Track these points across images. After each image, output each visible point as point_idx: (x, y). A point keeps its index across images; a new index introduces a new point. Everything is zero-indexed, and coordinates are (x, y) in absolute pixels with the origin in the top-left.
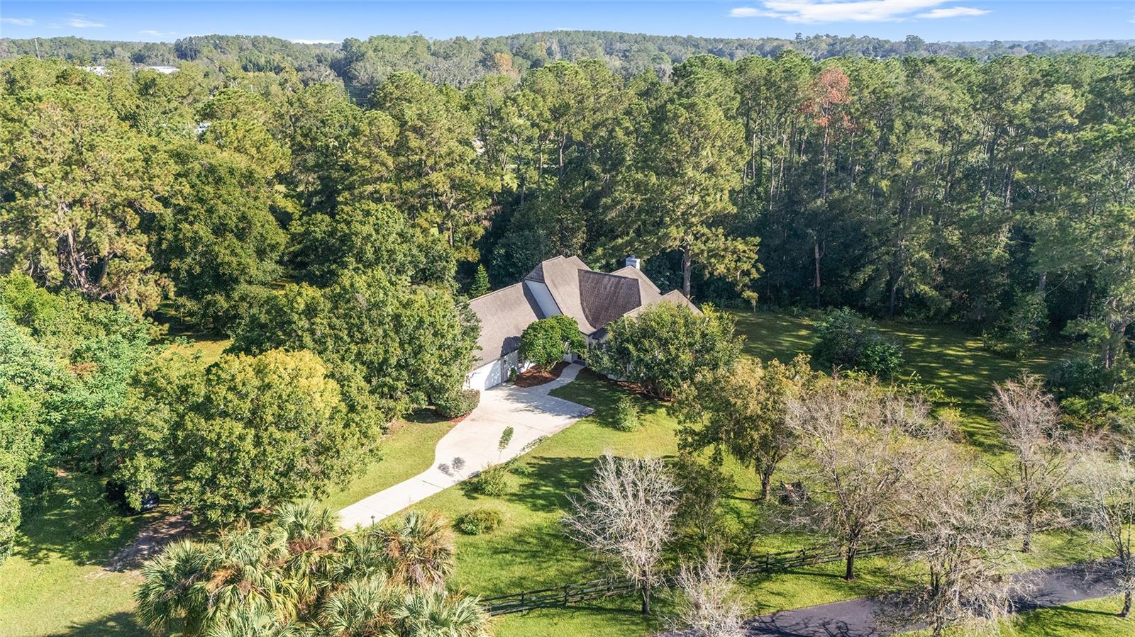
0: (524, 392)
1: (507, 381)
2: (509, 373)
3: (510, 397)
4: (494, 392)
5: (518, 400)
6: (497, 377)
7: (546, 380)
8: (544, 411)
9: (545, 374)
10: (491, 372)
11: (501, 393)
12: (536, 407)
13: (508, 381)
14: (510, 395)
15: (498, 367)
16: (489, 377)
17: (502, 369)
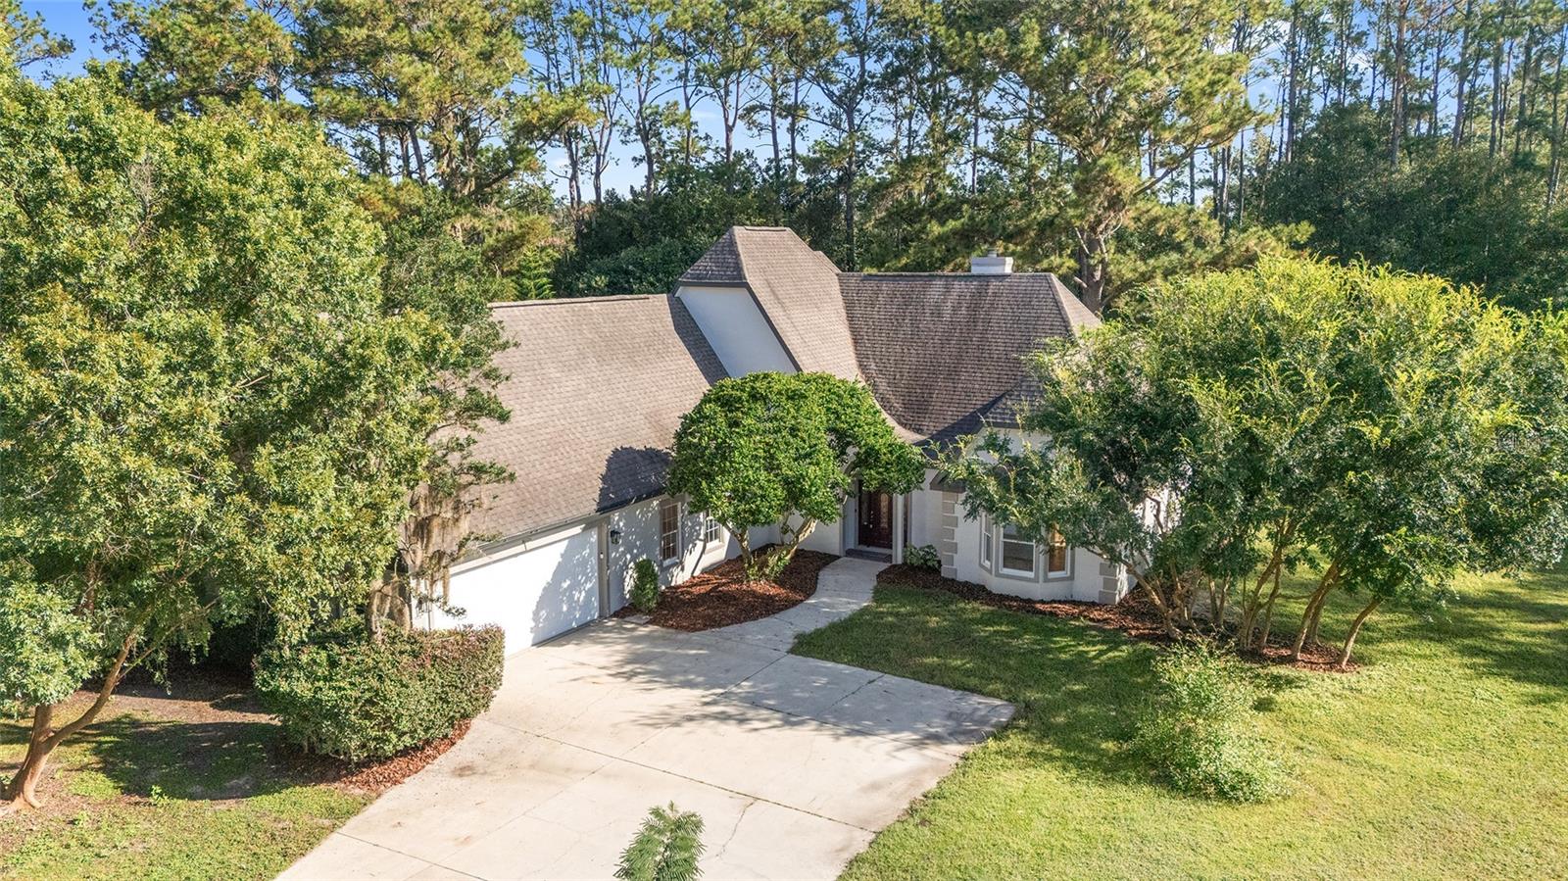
0: (695, 647)
1: (623, 613)
2: (629, 583)
3: (636, 666)
4: (569, 652)
5: (671, 675)
6: (585, 592)
7: (768, 607)
8: (791, 718)
9: (762, 587)
10: (560, 573)
11: (597, 655)
12: (755, 702)
13: (626, 611)
14: (635, 659)
15: (589, 552)
16: (550, 595)
17: (603, 565)
